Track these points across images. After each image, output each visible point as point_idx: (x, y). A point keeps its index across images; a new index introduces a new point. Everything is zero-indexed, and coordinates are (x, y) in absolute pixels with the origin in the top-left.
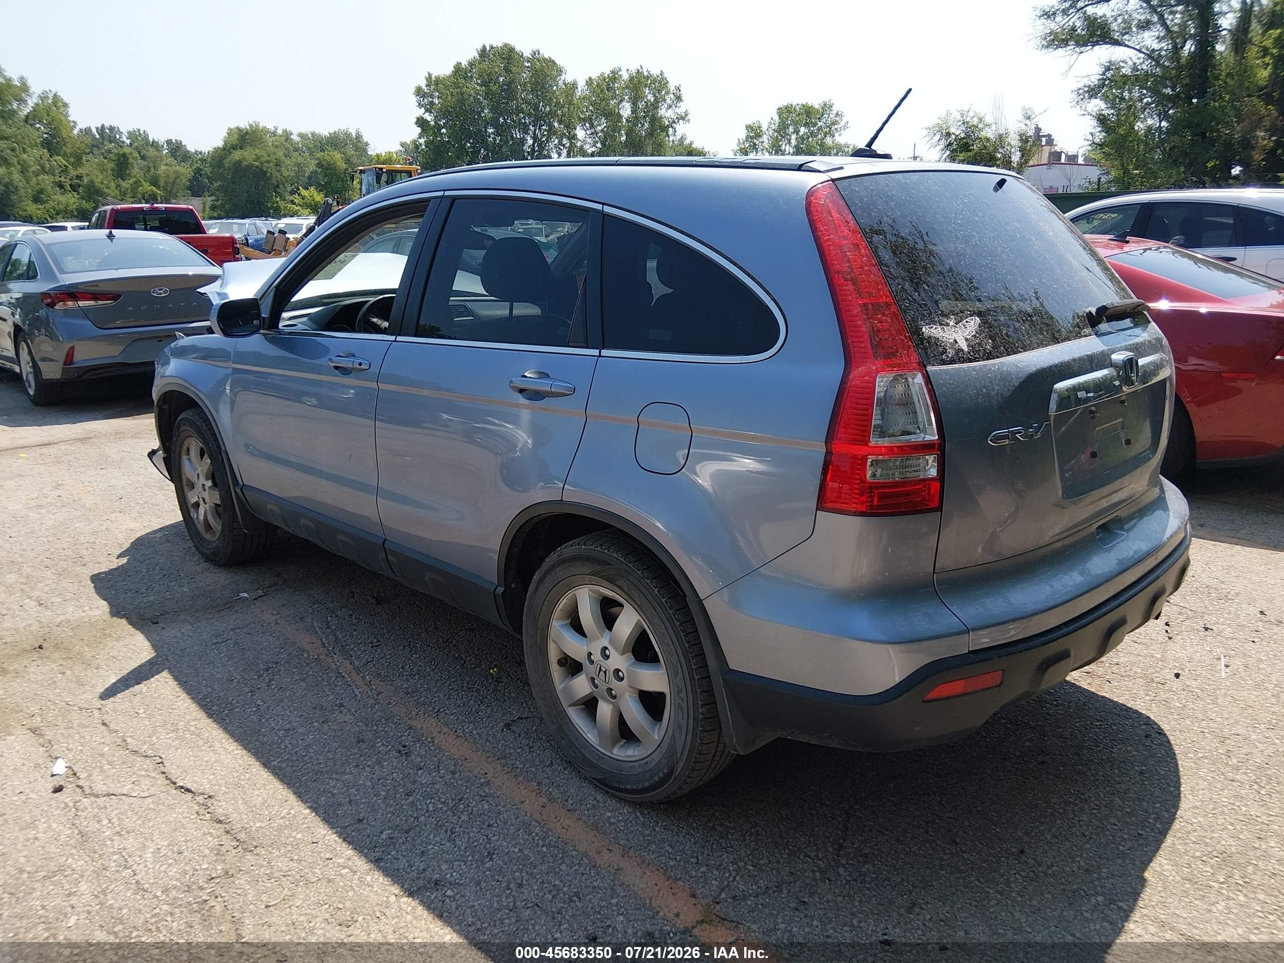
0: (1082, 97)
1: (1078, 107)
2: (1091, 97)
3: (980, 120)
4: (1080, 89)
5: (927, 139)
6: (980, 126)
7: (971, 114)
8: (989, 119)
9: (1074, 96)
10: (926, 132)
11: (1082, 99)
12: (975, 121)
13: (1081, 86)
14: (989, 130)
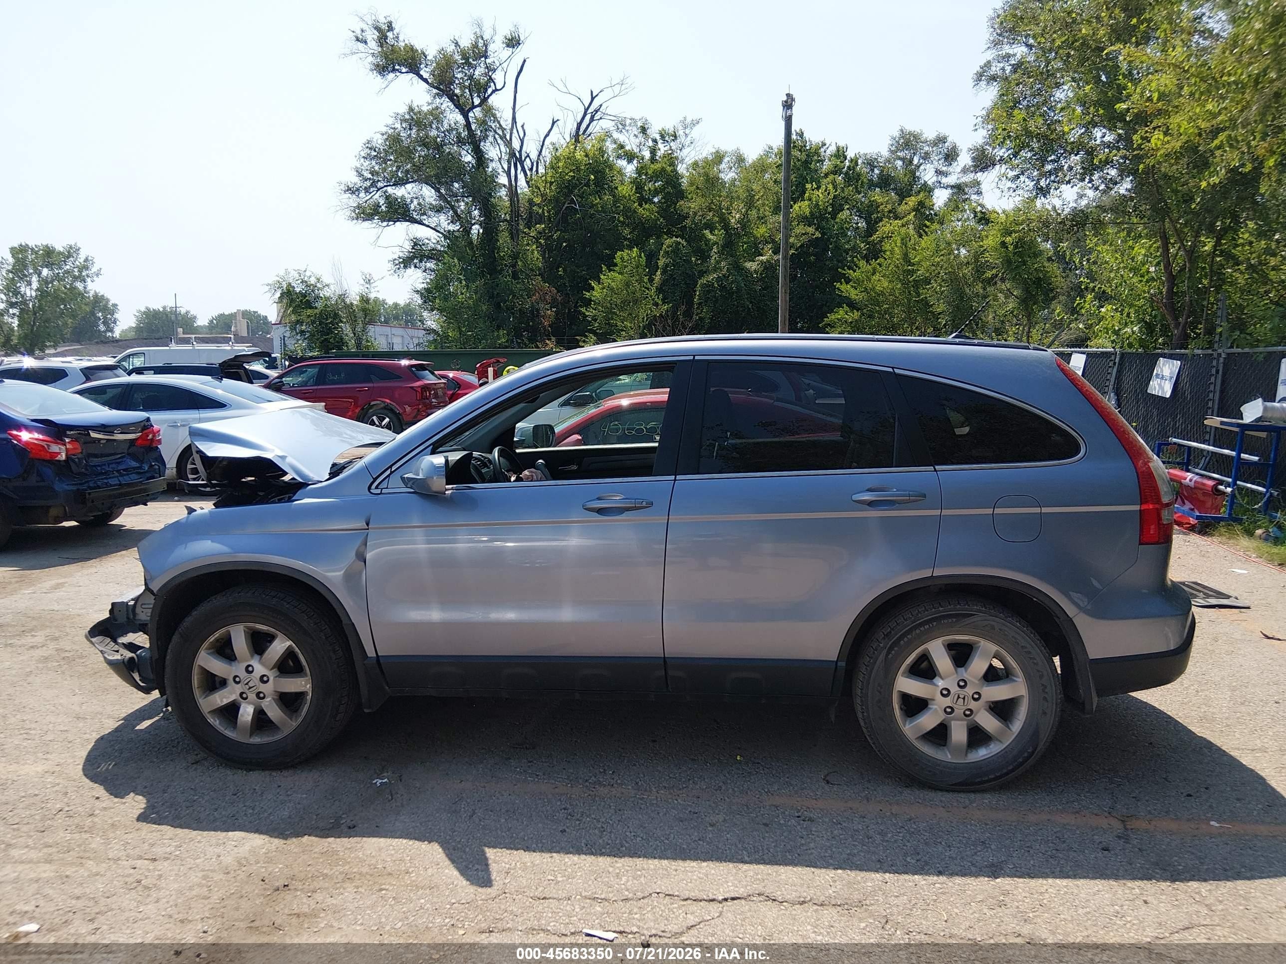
0: (398, 266)
1: (396, 275)
2: (405, 267)
3: (318, 280)
4: (395, 259)
5: (270, 295)
6: (319, 285)
7: (308, 274)
8: (326, 279)
9: (390, 265)
10: (267, 288)
11: (399, 269)
12: (313, 281)
13: (396, 257)
14: (328, 290)
